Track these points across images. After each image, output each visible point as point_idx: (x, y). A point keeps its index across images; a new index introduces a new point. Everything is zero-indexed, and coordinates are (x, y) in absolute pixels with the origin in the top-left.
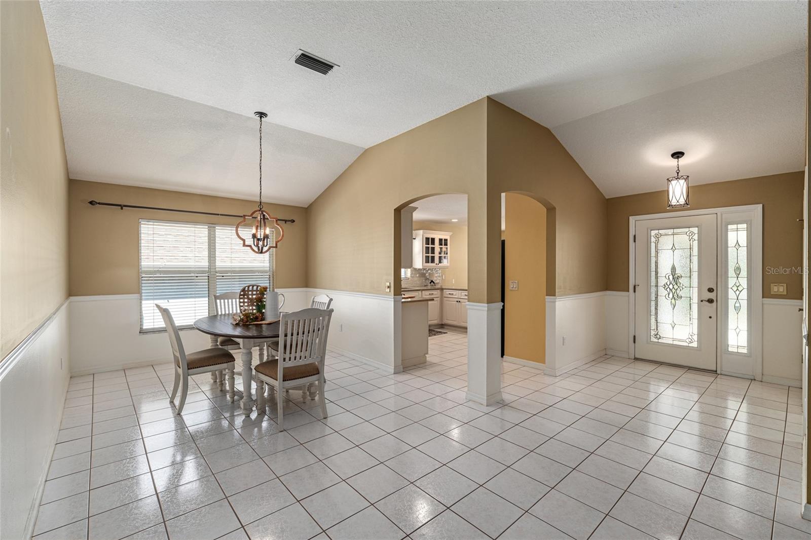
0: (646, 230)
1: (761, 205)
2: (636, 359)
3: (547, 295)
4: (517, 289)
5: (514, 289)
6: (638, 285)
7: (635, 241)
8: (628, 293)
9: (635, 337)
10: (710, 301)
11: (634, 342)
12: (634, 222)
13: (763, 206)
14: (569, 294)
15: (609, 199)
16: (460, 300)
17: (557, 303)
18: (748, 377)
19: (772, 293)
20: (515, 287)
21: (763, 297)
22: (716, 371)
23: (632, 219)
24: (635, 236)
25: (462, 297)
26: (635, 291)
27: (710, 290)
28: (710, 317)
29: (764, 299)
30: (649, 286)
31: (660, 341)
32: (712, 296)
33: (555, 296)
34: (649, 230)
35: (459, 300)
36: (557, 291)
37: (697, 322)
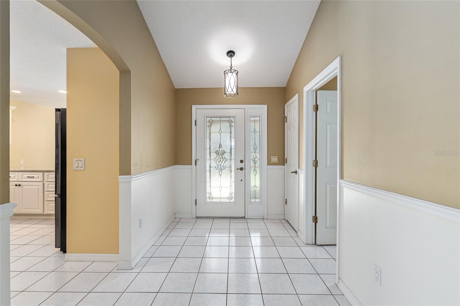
0: (204, 116)
1: (267, 105)
2: (197, 218)
3: (120, 175)
4: (83, 168)
5: (79, 169)
6: (198, 160)
7: (196, 125)
8: (191, 166)
9: (196, 200)
10: (241, 169)
11: (196, 205)
12: (195, 109)
13: (267, 106)
14: (147, 171)
15: (177, 89)
16: (20, 183)
17: (132, 183)
18: (260, 217)
19: (272, 162)
20: (80, 166)
21: (268, 165)
22: (245, 217)
23: (194, 107)
24: (196, 121)
25: (24, 180)
26: (196, 165)
27: (242, 161)
28: (242, 180)
29: (268, 166)
30: (205, 160)
31: (213, 201)
32: (242, 165)
33: (130, 175)
34: (205, 117)
35: (18, 183)
36: (132, 168)
37: (234, 184)
